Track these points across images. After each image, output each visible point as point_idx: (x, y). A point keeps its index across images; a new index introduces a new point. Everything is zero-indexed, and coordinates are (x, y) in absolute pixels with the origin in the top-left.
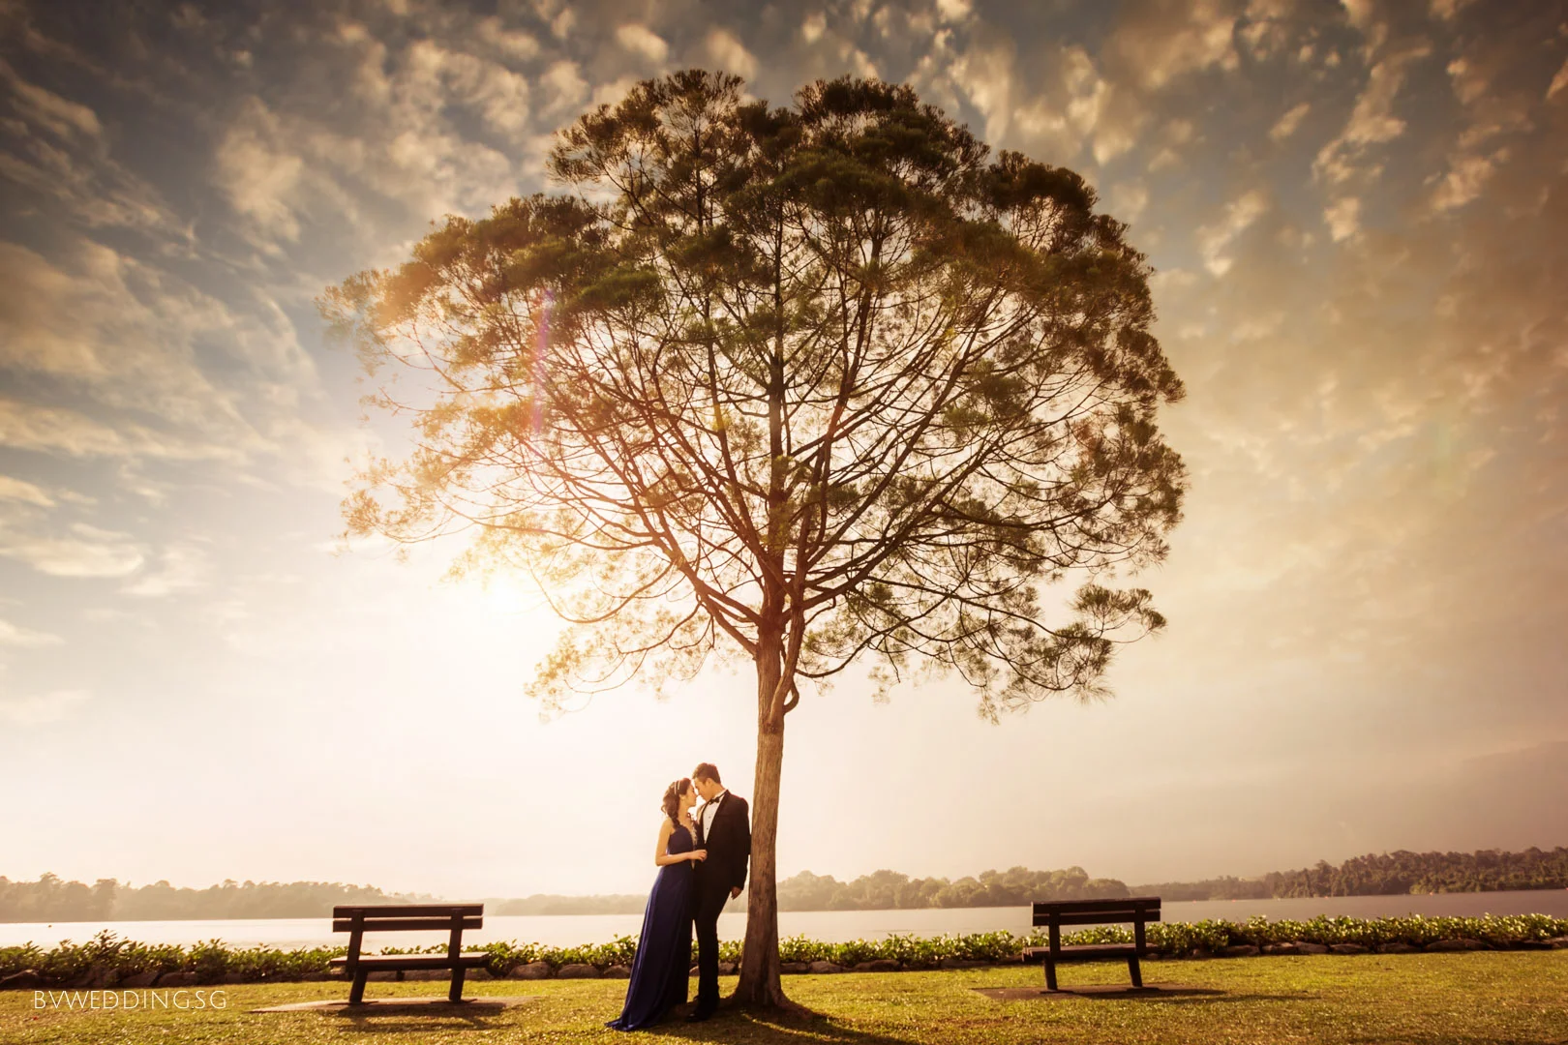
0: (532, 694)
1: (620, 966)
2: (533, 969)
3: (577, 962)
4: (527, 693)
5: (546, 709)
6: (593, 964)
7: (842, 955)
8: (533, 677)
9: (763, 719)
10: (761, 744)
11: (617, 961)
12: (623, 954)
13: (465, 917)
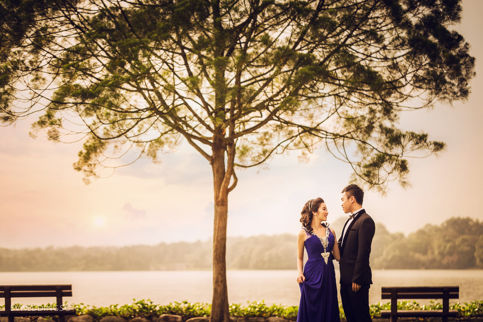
0: (79, 169)
1: (140, 318)
2: (83, 319)
3: (111, 315)
4: (76, 169)
5: (87, 176)
6: (121, 316)
7: (291, 313)
8: (77, 159)
9: (217, 197)
10: (216, 211)
11: (137, 315)
12: (141, 311)
13: (63, 291)
